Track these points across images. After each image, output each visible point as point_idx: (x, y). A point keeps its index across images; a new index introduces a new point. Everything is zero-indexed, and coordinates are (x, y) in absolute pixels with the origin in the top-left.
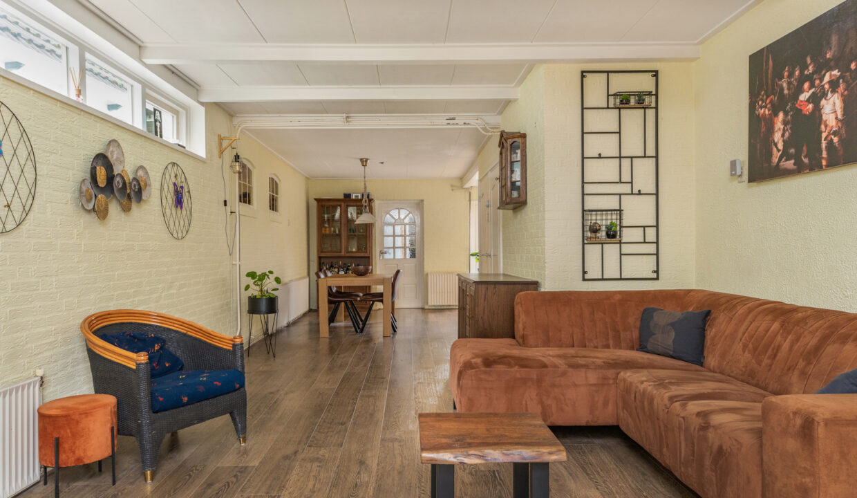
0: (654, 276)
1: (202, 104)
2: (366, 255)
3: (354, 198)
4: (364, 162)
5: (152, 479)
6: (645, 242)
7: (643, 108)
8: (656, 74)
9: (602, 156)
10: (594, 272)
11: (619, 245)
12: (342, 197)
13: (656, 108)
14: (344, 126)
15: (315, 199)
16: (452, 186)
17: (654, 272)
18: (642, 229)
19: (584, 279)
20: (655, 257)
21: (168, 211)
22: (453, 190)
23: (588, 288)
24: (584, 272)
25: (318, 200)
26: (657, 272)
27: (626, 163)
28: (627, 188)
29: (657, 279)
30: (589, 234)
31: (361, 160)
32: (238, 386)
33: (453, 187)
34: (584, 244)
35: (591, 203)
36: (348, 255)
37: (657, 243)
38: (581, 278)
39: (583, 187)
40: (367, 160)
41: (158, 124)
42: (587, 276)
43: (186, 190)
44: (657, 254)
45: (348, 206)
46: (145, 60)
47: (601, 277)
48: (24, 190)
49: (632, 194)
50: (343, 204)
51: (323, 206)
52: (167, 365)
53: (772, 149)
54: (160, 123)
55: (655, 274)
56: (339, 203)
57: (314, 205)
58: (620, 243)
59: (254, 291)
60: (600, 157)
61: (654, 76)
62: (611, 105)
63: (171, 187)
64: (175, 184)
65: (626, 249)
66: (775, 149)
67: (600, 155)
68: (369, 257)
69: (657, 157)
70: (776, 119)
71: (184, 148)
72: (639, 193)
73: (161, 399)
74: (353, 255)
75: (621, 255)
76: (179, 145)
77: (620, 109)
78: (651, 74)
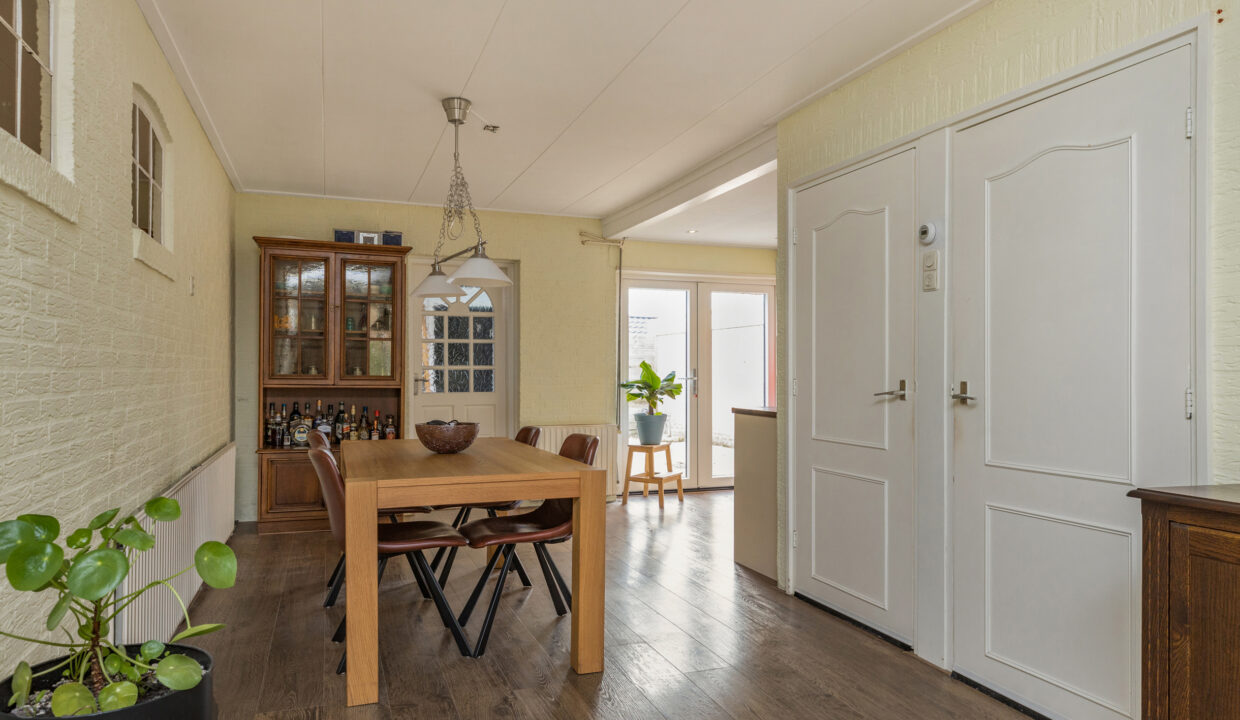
2: (392, 385)
3: (361, 241)
4: (456, 109)
12: (330, 238)
15: (256, 239)
16: (581, 234)
22: (583, 243)
25: (262, 242)
31: (448, 103)
33: (584, 238)
36: (343, 384)
40: (464, 104)
45: (345, 263)
50: (332, 255)
51: (276, 259)
56: (323, 254)
57: (251, 251)
68: (399, 390)
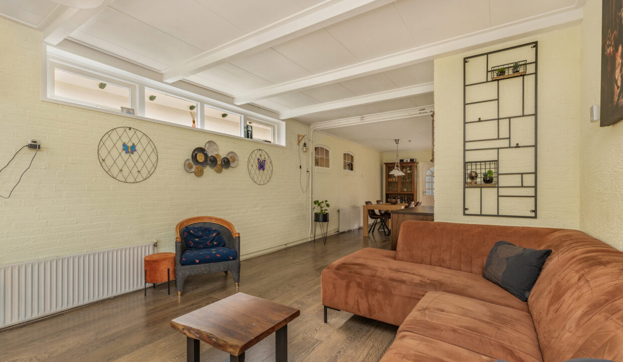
0: (533, 214)
1: (283, 120)
2: (412, 193)
3: (405, 162)
4: (397, 141)
5: (181, 295)
6: (522, 186)
7: (521, 75)
8: (535, 45)
9: (481, 120)
10: (473, 208)
11: (496, 189)
13: (536, 73)
14: (361, 122)
15: (385, 163)
17: (533, 211)
18: (520, 175)
19: (465, 214)
20: (534, 199)
21: (253, 172)
23: (468, 221)
24: (465, 209)
26: (535, 211)
27: (504, 124)
28: (505, 143)
29: (535, 217)
30: (469, 180)
31: (395, 140)
32: (231, 258)
34: (465, 187)
35: (471, 157)
36: (402, 193)
37: (536, 187)
38: (462, 214)
39: (464, 145)
40: (398, 140)
41: (250, 132)
42: (467, 212)
43: (269, 161)
44: (535, 197)
46: (235, 104)
47: (479, 213)
48: (149, 165)
49: (510, 147)
51: (388, 167)
52: (215, 243)
53: (614, 87)
54: (252, 132)
55: (534, 213)
57: (384, 166)
58: (498, 187)
59: (318, 210)
60: (480, 120)
61: (534, 46)
62: (490, 79)
63: (256, 161)
64: (258, 159)
65: (503, 192)
66: (616, 87)
67: (480, 119)
68: (413, 194)
69: (536, 115)
70: (617, 54)
71: (270, 142)
72: (517, 146)
73: (184, 259)
74: (405, 193)
75: (498, 196)
76: (266, 141)
77: (498, 80)
78: (531, 46)
